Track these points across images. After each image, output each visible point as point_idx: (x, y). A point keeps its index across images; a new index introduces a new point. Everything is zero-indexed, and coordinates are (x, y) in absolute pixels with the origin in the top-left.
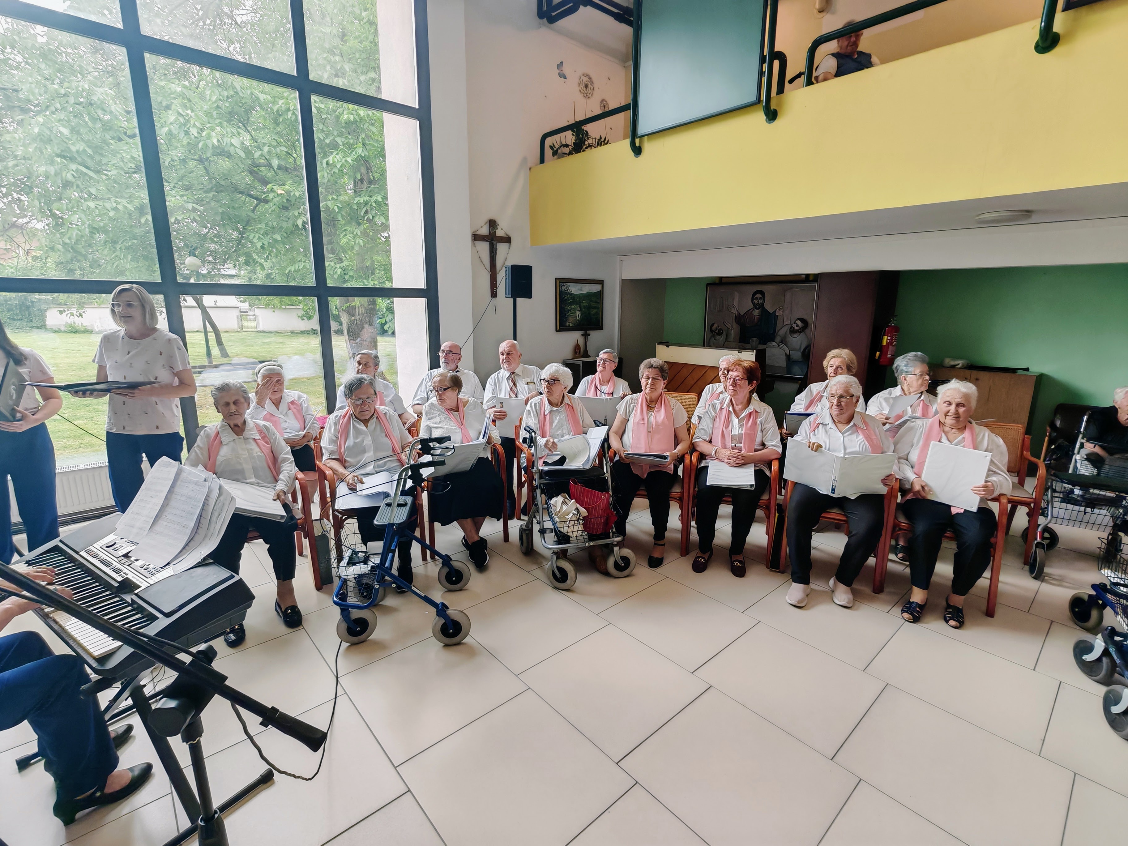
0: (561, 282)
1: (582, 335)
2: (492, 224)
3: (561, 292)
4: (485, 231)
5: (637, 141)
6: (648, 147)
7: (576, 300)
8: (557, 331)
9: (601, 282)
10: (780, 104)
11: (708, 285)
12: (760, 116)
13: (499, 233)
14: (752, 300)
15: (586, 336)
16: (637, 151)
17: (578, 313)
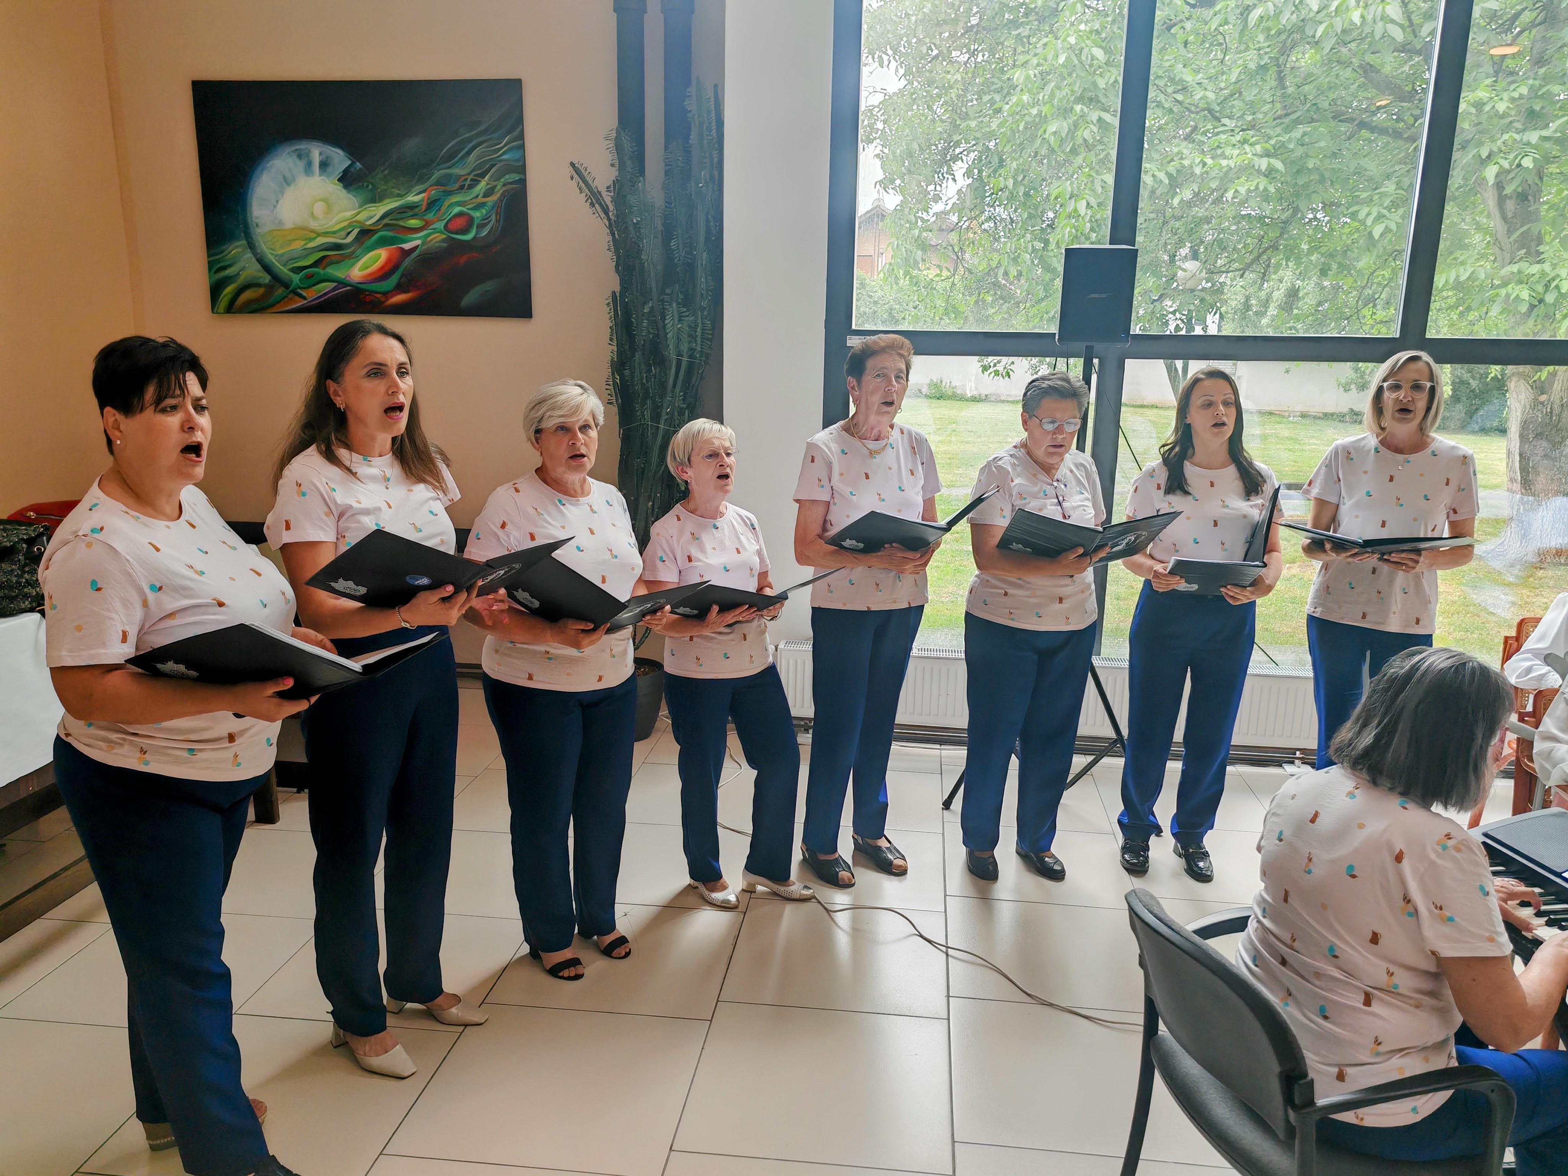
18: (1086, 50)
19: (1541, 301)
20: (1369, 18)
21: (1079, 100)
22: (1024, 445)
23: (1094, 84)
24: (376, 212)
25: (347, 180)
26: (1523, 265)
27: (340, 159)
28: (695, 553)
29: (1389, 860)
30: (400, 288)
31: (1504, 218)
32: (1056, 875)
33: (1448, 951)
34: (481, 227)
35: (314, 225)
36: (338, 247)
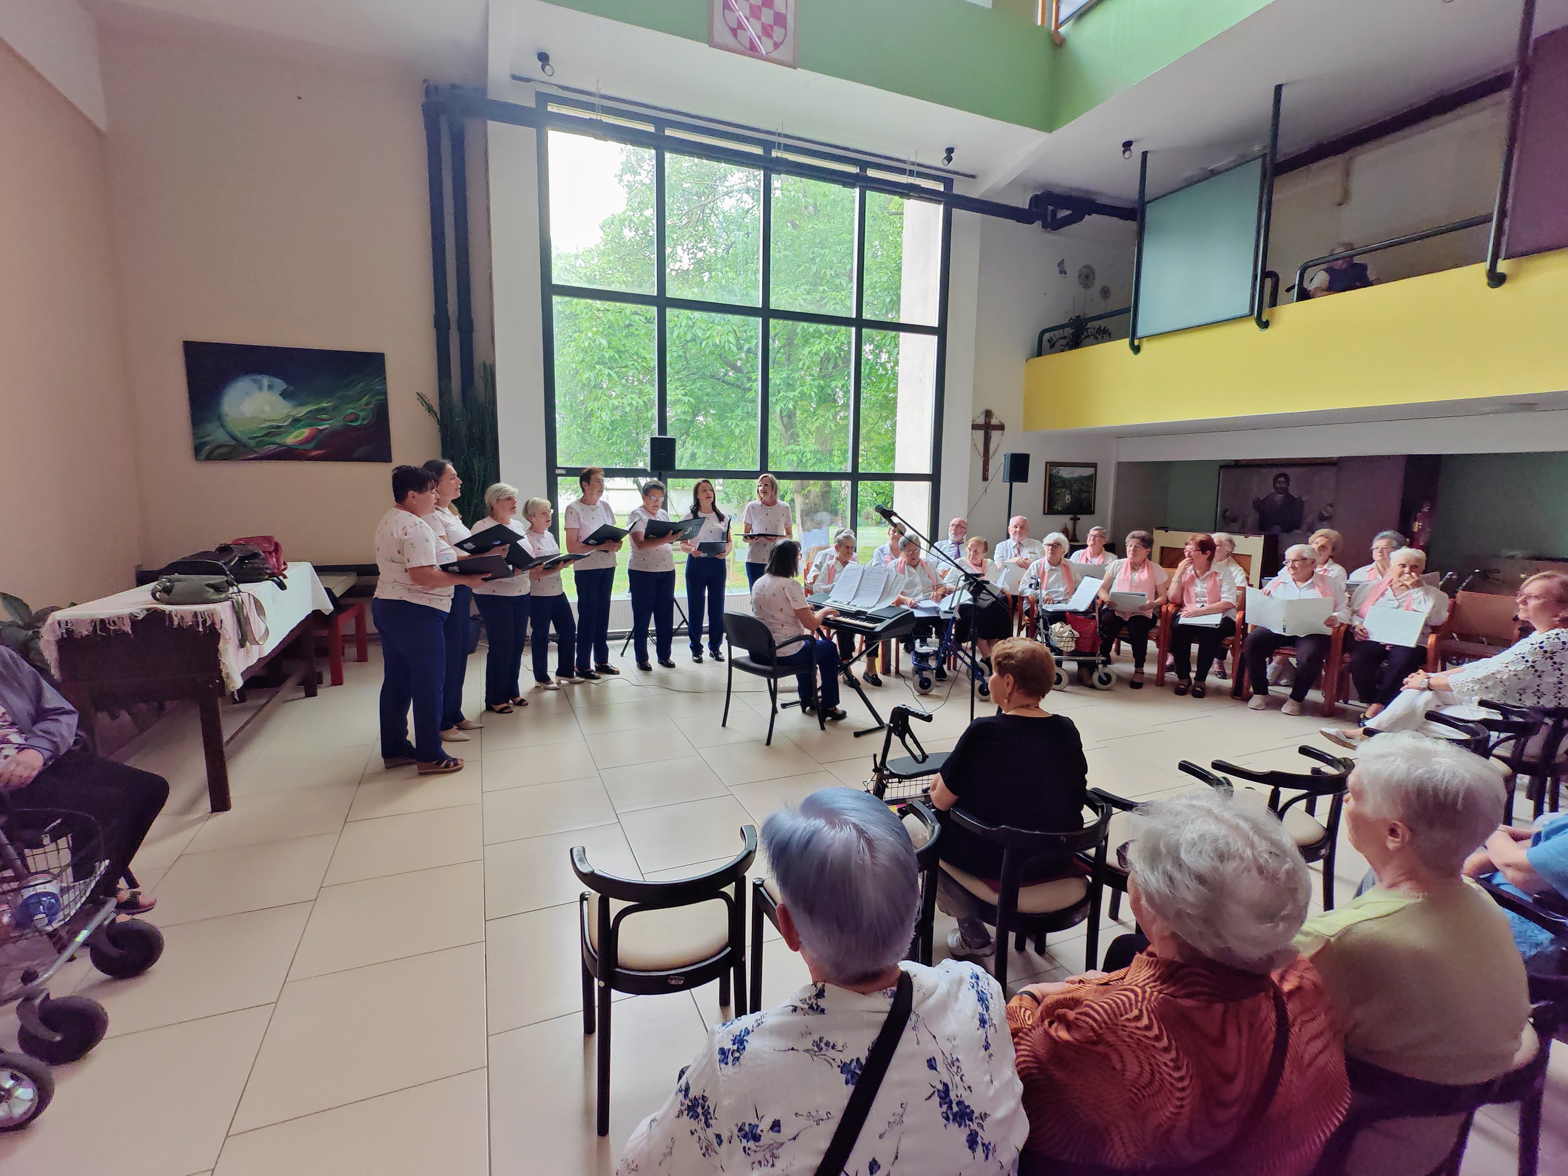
0: (1050, 465)
1: (1071, 519)
2: (988, 414)
3: (1051, 475)
4: (981, 421)
5: (1136, 342)
6: (1146, 346)
7: (1066, 483)
8: (1044, 514)
9: (1094, 466)
10: (1272, 315)
11: (1221, 467)
12: (1252, 325)
13: (994, 421)
14: (1274, 485)
15: (1075, 520)
16: (1136, 349)
17: (1068, 497)
18: (597, 340)
19: (801, 461)
20: (723, 341)
21: (598, 363)
22: (644, 507)
23: (603, 356)
24: (301, 411)
25: (284, 395)
26: (793, 446)
27: (280, 384)
28: (541, 547)
29: (782, 589)
30: (316, 448)
31: (783, 424)
32: (672, 666)
33: (797, 608)
34: (364, 419)
35: (263, 416)
36: (279, 427)
